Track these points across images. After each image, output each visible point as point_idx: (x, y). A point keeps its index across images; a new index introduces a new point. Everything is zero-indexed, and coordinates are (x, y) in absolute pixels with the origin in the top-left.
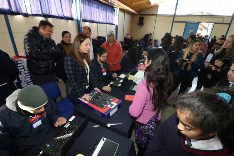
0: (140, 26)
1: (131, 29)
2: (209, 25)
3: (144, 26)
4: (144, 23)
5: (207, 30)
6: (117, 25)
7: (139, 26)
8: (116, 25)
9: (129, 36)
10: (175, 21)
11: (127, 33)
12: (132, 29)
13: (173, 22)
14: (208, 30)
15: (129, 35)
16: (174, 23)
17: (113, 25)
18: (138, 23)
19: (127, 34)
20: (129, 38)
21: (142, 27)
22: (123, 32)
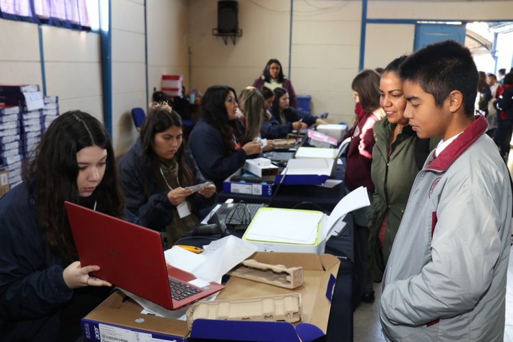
0: (226, 43)
1: (188, 55)
2: (496, 35)
3: (242, 42)
4: (240, 27)
5: (493, 53)
6: (105, 29)
7: (220, 38)
8: (100, 33)
9: (178, 84)
10: (369, 16)
11: (165, 73)
12: (190, 53)
13: (365, 21)
14: (496, 54)
15: (176, 78)
16: (369, 26)
17: (83, 34)
18: (215, 25)
19: (165, 78)
20: (180, 94)
21: (234, 43)
22: (144, 65)
